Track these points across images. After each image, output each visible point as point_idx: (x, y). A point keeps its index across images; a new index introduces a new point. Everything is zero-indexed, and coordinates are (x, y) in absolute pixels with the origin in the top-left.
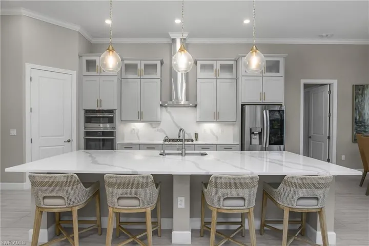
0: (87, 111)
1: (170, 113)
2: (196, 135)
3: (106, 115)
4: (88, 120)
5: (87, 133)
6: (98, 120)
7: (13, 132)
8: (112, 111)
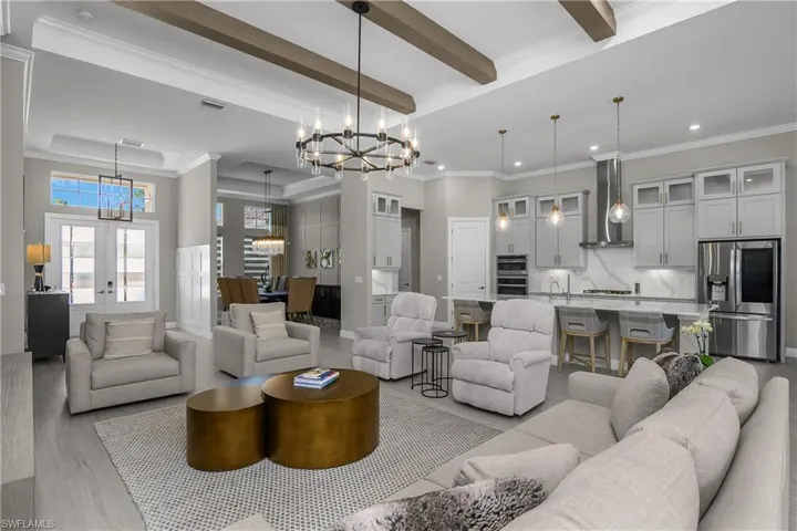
0: (499, 257)
1: (599, 257)
2: (637, 285)
3: (519, 261)
4: (501, 266)
5: (500, 281)
6: (512, 266)
7: (439, 278)
8: (523, 257)
